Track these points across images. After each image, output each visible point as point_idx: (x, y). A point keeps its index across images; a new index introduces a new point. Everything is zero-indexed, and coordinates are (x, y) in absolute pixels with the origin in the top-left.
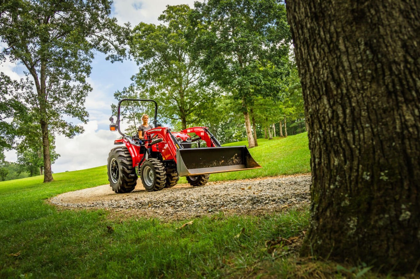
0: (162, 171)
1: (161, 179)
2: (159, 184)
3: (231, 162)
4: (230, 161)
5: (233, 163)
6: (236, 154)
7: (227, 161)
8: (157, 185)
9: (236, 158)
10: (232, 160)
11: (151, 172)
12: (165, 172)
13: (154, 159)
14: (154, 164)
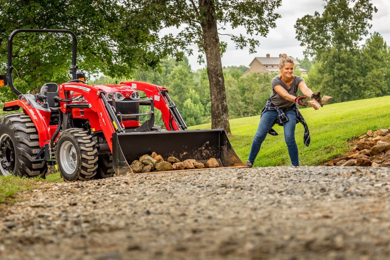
0: (91, 149)
1: (90, 162)
2: (85, 169)
3: (199, 154)
4: (196, 153)
5: (202, 156)
6: (208, 142)
7: (192, 153)
8: (83, 172)
9: (207, 148)
10: (201, 151)
11: (74, 150)
12: (96, 151)
13: (76, 129)
14: (76, 137)
